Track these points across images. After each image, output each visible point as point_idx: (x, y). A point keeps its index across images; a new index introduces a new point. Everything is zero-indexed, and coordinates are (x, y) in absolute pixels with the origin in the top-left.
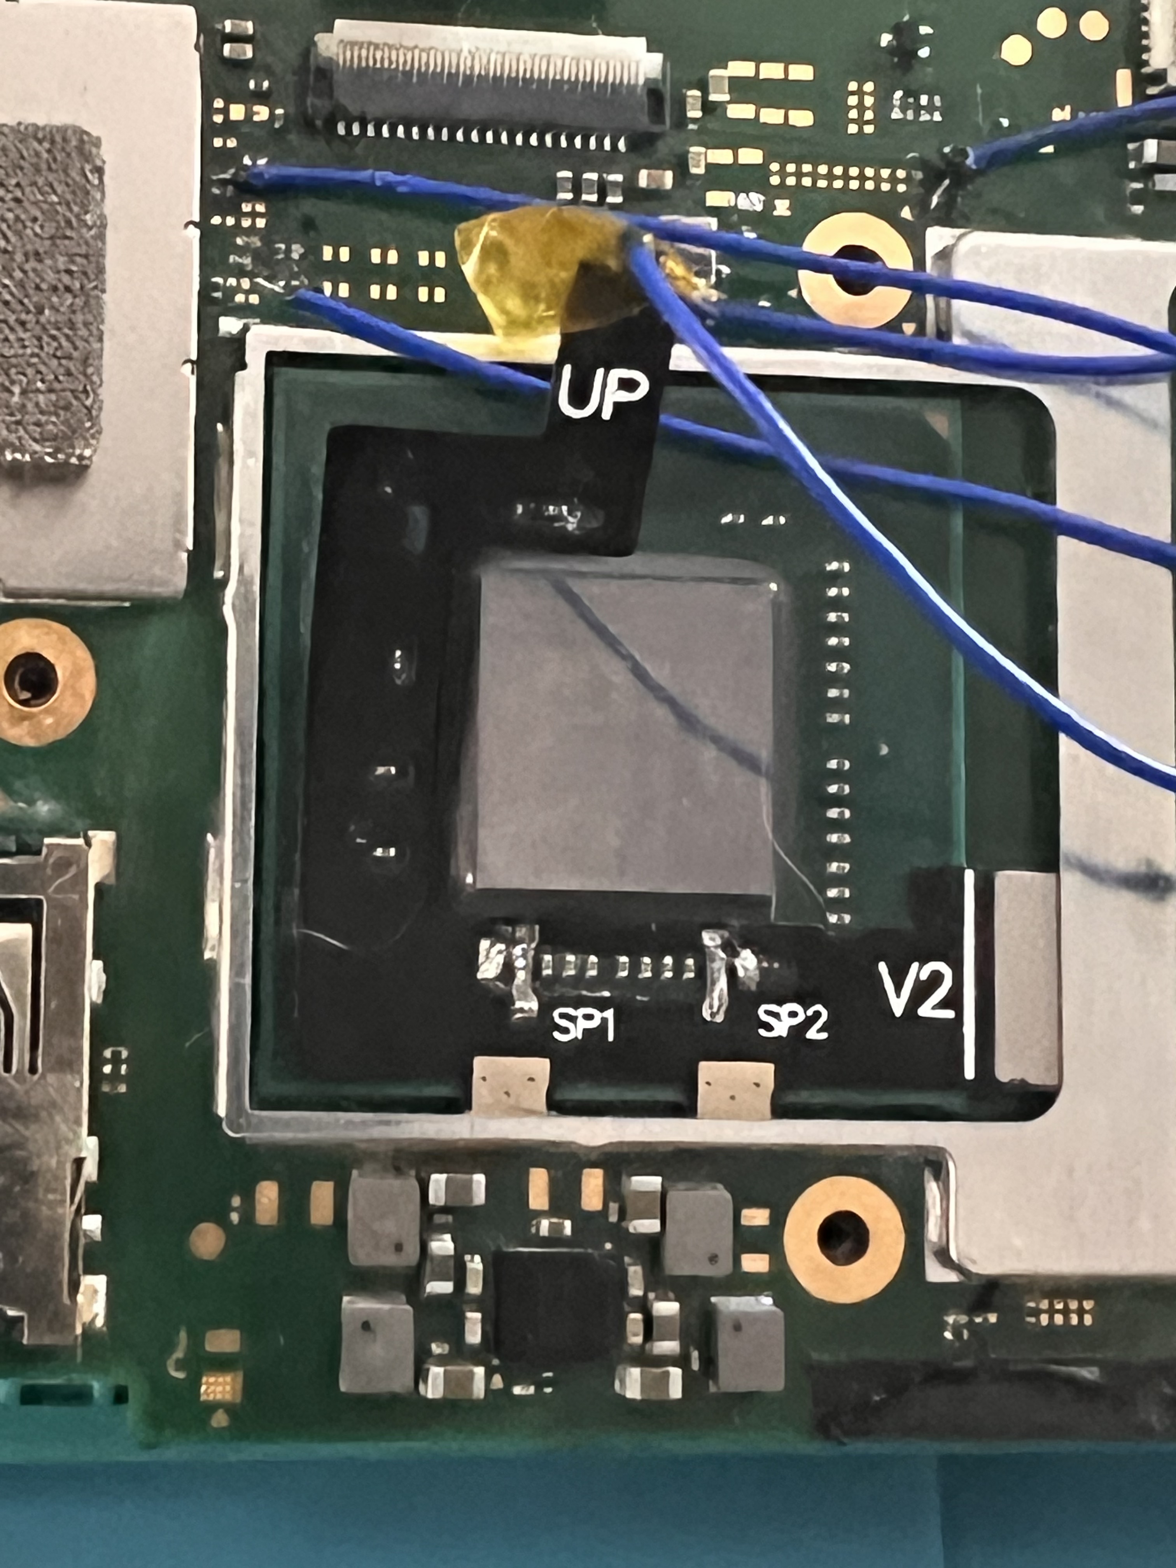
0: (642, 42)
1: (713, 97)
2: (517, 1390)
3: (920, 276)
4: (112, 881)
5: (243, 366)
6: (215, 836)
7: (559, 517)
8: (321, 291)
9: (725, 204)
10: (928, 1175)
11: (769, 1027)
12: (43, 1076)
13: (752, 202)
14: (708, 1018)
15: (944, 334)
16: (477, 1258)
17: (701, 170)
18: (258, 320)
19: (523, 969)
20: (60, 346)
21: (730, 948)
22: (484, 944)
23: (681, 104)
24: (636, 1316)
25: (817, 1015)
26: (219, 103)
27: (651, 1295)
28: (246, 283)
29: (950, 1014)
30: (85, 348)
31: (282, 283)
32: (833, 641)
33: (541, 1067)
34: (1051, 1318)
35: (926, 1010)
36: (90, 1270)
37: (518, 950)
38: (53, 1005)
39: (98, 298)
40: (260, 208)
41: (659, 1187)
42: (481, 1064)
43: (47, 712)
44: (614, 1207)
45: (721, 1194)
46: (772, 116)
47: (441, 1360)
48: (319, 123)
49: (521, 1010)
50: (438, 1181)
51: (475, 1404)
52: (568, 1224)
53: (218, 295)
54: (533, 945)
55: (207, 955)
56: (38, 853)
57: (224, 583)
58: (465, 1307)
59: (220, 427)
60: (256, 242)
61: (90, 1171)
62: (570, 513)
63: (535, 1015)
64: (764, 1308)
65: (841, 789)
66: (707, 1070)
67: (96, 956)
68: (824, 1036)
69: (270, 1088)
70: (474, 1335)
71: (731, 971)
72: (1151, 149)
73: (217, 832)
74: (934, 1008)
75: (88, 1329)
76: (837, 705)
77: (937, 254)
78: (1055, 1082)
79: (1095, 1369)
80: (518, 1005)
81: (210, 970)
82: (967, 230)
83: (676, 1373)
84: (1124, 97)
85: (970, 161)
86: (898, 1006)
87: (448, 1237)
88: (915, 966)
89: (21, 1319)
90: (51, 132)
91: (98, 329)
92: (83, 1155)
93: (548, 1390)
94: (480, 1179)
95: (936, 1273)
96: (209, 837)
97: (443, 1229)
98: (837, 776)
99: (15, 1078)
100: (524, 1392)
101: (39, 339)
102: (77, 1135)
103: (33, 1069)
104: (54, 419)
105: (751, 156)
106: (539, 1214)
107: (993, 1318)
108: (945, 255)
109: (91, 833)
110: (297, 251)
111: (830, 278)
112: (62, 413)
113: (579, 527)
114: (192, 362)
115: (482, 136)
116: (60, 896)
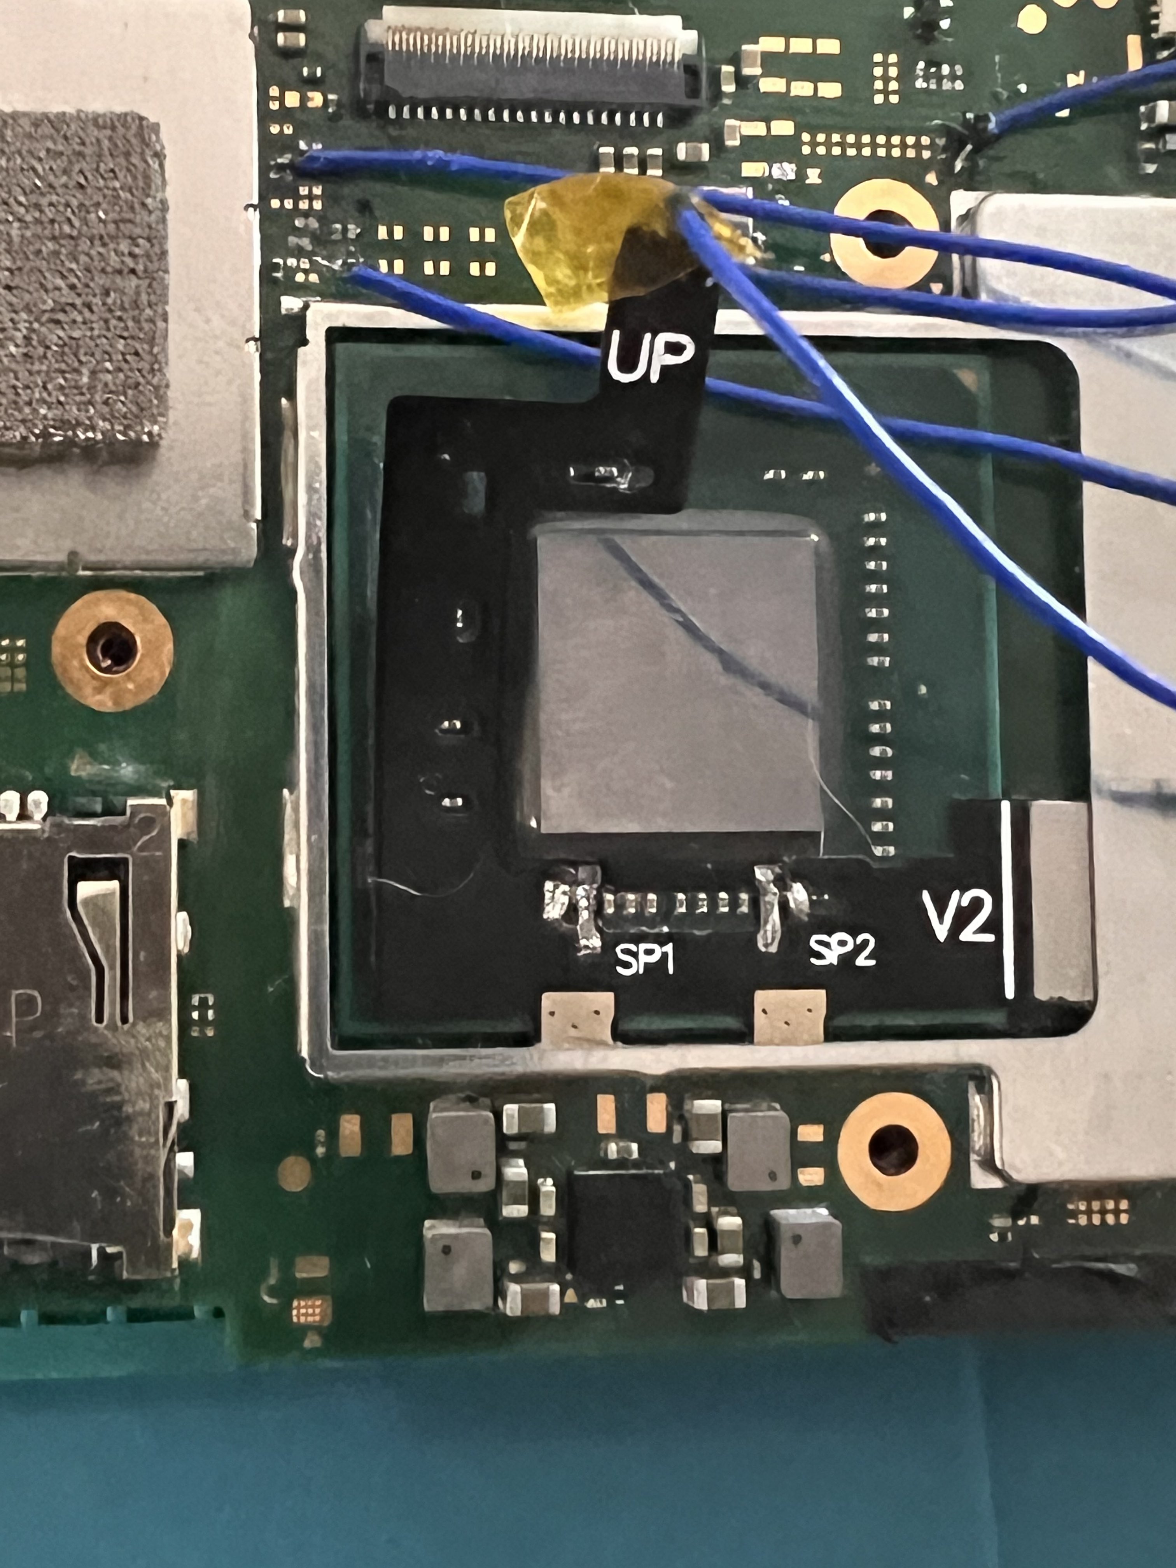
0: (677, 20)
1: (747, 71)
2: (592, 1304)
3: (944, 236)
4: (194, 837)
5: (305, 342)
6: (291, 792)
7: (610, 479)
8: (376, 268)
9: (759, 175)
10: (972, 1087)
11: (820, 956)
12: (134, 1025)
13: (786, 171)
14: (763, 949)
15: (969, 292)
16: (550, 1181)
17: (737, 143)
18: (319, 298)
19: (587, 908)
20: (126, 328)
21: (782, 883)
22: (549, 885)
23: (715, 78)
24: (700, 1231)
25: (865, 943)
26: (274, 91)
27: (715, 1210)
28: (305, 264)
29: (990, 938)
30: (151, 329)
31: (340, 262)
32: (873, 588)
33: (605, 1000)
34: (1090, 1219)
35: (968, 935)
36: (183, 1205)
37: (580, 891)
38: (142, 955)
39: (163, 279)
40: (317, 191)
41: (720, 1110)
42: (548, 1000)
43: (129, 677)
44: (677, 1129)
45: (779, 1113)
46: (802, 89)
47: (517, 1279)
48: (371, 107)
49: (587, 947)
50: (511, 1110)
51: (551, 1318)
52: (634, 1147)
53: (279, 275)
54: (595, 886)
55: (287, 903)
56: (123, 813)
57: (292, 551)
58: (540, 1227)
59: (284, 401)
60: (314, 224)
61: (182, 1110)
62: (621, 474)
63: (599, 950)
64: (820, 1220)
65: (883, 728)
66: (762, 998)
67: (180, 908)
68: (872, 963)
69: (351, 1028)
70: (548, 1255)
71: (784, 906)
72: (1163, 110)
73: (293, 787)
74: (975, 932)
75: (184, 1262)
76: (878, 649)
77: (960, 216)
78: (1089, 997)
79: (1132, 1266)
80: (583, 942)
81: (289, 918)
82: (991, 192)
83: (740, 1283)
84: (1135, 61)
85: (992, 126)
86: (941, 932)
87: (521, 1162)
88: (956, 894)
89: (119, 1255)
90: (111, 119)
91: (164, 309)
92: (173, 1099)
93: (620, 1302)
94: (550, 1108)
95: (981, 1180)
96: (286, 792)
97: (516, 1154)
98: (880, 716)
99: (106, 1027)
100: (599, 1305)
101: (106, 321)
102: (167, 1079)
103: (125, 1020)
104: (122, 398)
105: (783, 128)
106: (608, 1137)
107: (1035, 1220)
108: (969, 217)
109: (173, 792)
110: (353, 231)
111: (860, 241)
112: (130, 392)
113: (629, 488)
114: (255, 340)
115: (527, 117)
116: (145, 854)
